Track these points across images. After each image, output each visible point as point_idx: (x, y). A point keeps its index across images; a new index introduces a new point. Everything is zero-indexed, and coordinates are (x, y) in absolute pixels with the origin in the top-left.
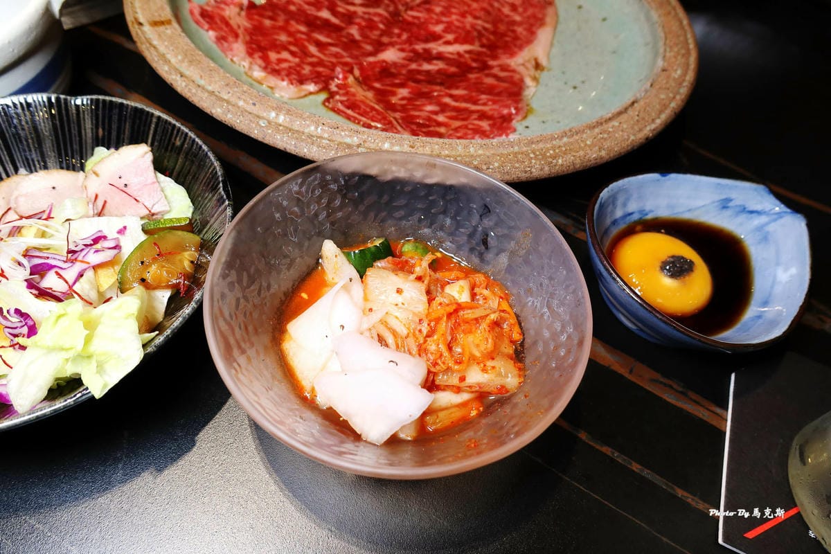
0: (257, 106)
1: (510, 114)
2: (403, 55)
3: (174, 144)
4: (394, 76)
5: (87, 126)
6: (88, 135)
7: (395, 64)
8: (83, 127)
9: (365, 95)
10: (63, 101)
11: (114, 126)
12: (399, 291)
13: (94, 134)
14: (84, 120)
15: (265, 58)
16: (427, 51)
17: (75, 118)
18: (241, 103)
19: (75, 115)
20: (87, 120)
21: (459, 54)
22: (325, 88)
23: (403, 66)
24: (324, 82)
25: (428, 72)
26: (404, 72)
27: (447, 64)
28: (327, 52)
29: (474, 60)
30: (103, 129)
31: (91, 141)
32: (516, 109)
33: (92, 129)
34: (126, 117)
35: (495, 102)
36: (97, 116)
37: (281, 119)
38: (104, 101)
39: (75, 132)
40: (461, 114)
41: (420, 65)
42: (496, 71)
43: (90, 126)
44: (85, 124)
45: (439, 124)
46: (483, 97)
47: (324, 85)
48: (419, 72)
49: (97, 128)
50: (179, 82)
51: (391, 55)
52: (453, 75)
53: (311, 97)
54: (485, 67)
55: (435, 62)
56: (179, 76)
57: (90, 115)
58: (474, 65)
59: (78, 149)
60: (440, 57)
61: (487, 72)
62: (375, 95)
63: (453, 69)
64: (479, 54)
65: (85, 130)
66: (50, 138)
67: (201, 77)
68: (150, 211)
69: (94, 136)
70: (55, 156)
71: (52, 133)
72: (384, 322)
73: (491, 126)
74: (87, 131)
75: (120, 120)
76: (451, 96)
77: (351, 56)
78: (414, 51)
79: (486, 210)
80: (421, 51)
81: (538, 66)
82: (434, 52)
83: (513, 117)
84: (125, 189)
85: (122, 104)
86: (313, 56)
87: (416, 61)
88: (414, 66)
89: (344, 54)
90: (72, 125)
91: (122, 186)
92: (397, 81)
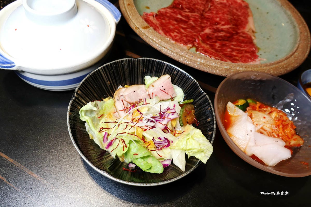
0: (194, 57)
1: (254, 50)
2: (211, 30)
3: (173, 73)
4: (211, 38)
5: (140, 68)
6: (140, 71)
7: (210, 34)
8: (139, 69)
9: (207, 47)
10: (133, 61)
11: (150, 68)
12: (264, 118)
13: (142, 71)
14: (139, 66)
15: (170, 35)
16: (218, 28)
17: (136, 66)
18: (187, 56)
19: (136, 65)
20: (140, 66)
21: (227, 29)
22: (194, 46)
23: (213, 35)
24: (193, 42)
25: (221, 36)
26: (214, 37)
27: (226, 33)
28: (187, 31)
29: (234, 31)
30: (146, 69)
31: (141, 73)
32: (255, 48)
33: (142, 69)
34: (154, 65)
35: (247, 46)
36: (144, 65)
37: (202, 61)
38: (147, 60)
39: (136, 71)
40: (240, 52)
41: (218, 34)
42: (241, 34)
43: (141, 68)
44: (139, 68)
45: (235, 56)
46: (242, 44)
47: (192, 44)
48: (219, 36)
49: (143, 69)
50: (164, 50)
51: (207, 31)
52: (229, 37)
53: (191, 49)
54: (237, 33)
55: (222, 32)
56: (164, 48)
57: (141, 64)
58: (234, 32)
59: (136, 76)
60: (222, 30)
61: (239, 35)
62: (210, 46)
63: (228, 35)
64: (233, 28)
65: (139, 70)
66: (128, 73)
67: (170, 47)
68: (172, 97)
69: (142, 72)
70: (129, 80)
71: (129, 72)
72: (262, 128)
73: (251, 55)
74: (140, 70)
75: (152, 66)
76: (233, 45)
77: (195, 32)
78: (213, 29)
79: (274, 87)
80: (216, 28)
81: (253, 32)
82: (220, 28)
83: (255, 51)
84: (164, 90)
85: (153, 60)
86: (183, 33)
87: (216, 32)
88: (216, 35)
89: (193, 31)
90: (135, 68)
91: (163, 90)
92: (214, 41)
